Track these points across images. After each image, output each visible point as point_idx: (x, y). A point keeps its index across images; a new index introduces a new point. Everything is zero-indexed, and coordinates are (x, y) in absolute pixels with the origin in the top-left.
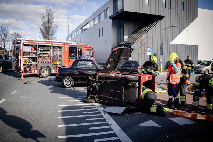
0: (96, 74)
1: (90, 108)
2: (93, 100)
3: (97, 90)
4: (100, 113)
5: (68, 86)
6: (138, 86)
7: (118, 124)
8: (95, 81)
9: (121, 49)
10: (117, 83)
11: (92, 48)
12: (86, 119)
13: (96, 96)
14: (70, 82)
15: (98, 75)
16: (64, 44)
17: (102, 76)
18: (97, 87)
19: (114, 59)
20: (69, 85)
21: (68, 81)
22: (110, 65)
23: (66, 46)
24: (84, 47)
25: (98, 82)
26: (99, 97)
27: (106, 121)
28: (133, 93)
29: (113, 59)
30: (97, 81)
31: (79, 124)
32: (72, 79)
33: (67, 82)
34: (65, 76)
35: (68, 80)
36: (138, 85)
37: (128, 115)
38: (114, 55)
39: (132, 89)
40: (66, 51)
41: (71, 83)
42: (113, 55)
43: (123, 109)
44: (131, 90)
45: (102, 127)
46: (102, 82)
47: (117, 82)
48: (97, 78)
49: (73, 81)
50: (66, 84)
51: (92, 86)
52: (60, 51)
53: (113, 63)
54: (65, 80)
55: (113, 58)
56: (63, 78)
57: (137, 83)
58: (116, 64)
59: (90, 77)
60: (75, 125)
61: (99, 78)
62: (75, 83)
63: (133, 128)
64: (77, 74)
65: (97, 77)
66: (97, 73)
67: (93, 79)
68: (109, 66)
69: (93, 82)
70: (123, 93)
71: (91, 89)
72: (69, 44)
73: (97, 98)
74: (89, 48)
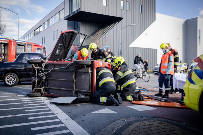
0: (42, 62)
2: (39, 94)
3: (44, 81)
4: (45, 105)
5: (11, 84)
6: (91, 71)
7: (66, 113)
8: (41, 70)
9: (71, 34)
10: (66, 70)
11: (44, 48)
12: (26, 111)
13: (42, 89)
14: (14, 79)
15: (45, 63)
17: (49, 63)
18: (44, 78)
19: (64, 45)
20: (13, 82)
21: (11, 78)
22: (60, 52)
23: (13, 43)
24: (34, 45)
25: (45, 71)
26: (46, 90)
27: (52, 111)
28: (85, 80)
29: (62, 45)
30: (44, 70)
31: (15, 115)
32: (16, 76)
33: (10, 79)
34: (7, 72)
35: (11, 76)
36: (91, 70)
37: (80, 105)
38: (64, 40)
39: (84, 76)
41: (15, 81)
42: (62, 40)
43: (74, 98)
44: (83, 77)
45: (44, 117)
46: (49, 71)
48: (43, 67)
49: (18, 79)
50: (9, 82)
51: (37, 77)
52: (4, 48)
53: (63, 50)
54: (8, 76)
55: (63, 43)
56: (5, 75)
57: (90, 69)
58: (66, 51)
59: (35, 66)
60: (10, 116)
61: (46, 66)
63: (84, 116)
64: (23, 69)
65: (43, 65)
66: (44, 61)
67: (39, 68)
68: (58, 52)
69: (38, 73)
70: (73, 81)
71: (36, 81)
72: (16, 41)
73: (43, 91)
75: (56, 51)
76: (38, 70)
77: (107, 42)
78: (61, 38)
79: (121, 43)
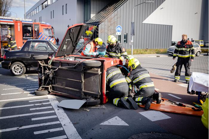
0: (49, 59)
1: (40, 102)
2: (47, 92)
3: (51, 79)
4: (52, 109)
5: (19, 74)
6: (101, 73)
7: (74, 124)
8: (47, 67)
9: (79, 27)
10: (74, 70)
12: (33, 119)
13: (49, 87)
14: (21, 68)
15: (52, 60)
16: (16, 22)
17: (56, 61)
18: (51, 76)
19: (71, 40)
20: (20, 72)
21: (18, 67)
22: (67, 48)
23: (19, 24)
24: (42, 26)
25: (52, 68)
26: (53, 88)
27: (59, 120)
28: (95, 82)
30: (50, 67)
31: (21, 126)
32: (23, 65)
33: (17, 69)
34: (13, 61)
35: (18, 66)
36: (101, 71)
37: (88, 110)
38: (71, 34)
39: (94, 77)
40: (19, 30)
41: (22, 70)
43: (83, 102)
44: (92, 78)
45: (52, 130)
46: (56, 68)
47: (75, 68)
48: (50, 64)
49: (25, 68)
50: (16, 72)
51: (44, 74)
52: (11, 30)
53: (71, 45)
54: (15, 66)
55: (70, 38)
56: (11, 64)
57: (99, 70)
58: (74, 45)
59: (41, 63)
60: (15, 129)
61: (53, 64)
62: (27, 69)
63: (93, 129)
64: (29, 58)
65: (50, 62)
66: (50, 57)
67: (45, 65)
68: (65, 47)
69: (45, 69)
70: (82, 82)
71: (43, 78)
72: (22, 22)
73: (51, 89)
74: (47, 27)
75: (63, 47)
76: (44, 67)
77: (119, 19)
78: (68, 33)
79: (134, 22)
